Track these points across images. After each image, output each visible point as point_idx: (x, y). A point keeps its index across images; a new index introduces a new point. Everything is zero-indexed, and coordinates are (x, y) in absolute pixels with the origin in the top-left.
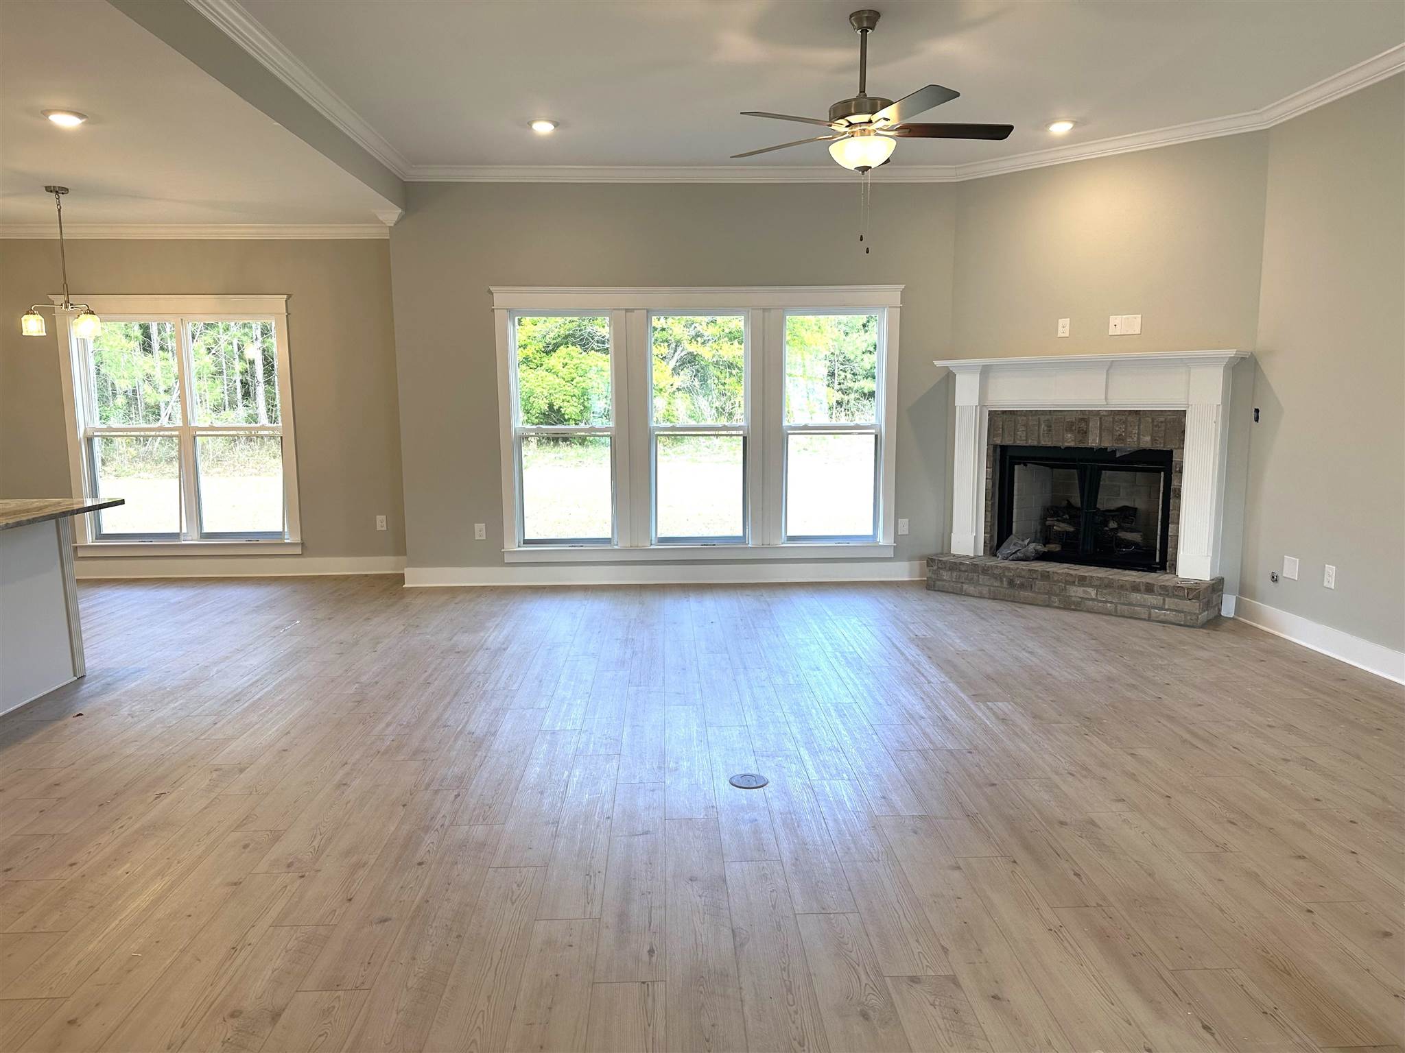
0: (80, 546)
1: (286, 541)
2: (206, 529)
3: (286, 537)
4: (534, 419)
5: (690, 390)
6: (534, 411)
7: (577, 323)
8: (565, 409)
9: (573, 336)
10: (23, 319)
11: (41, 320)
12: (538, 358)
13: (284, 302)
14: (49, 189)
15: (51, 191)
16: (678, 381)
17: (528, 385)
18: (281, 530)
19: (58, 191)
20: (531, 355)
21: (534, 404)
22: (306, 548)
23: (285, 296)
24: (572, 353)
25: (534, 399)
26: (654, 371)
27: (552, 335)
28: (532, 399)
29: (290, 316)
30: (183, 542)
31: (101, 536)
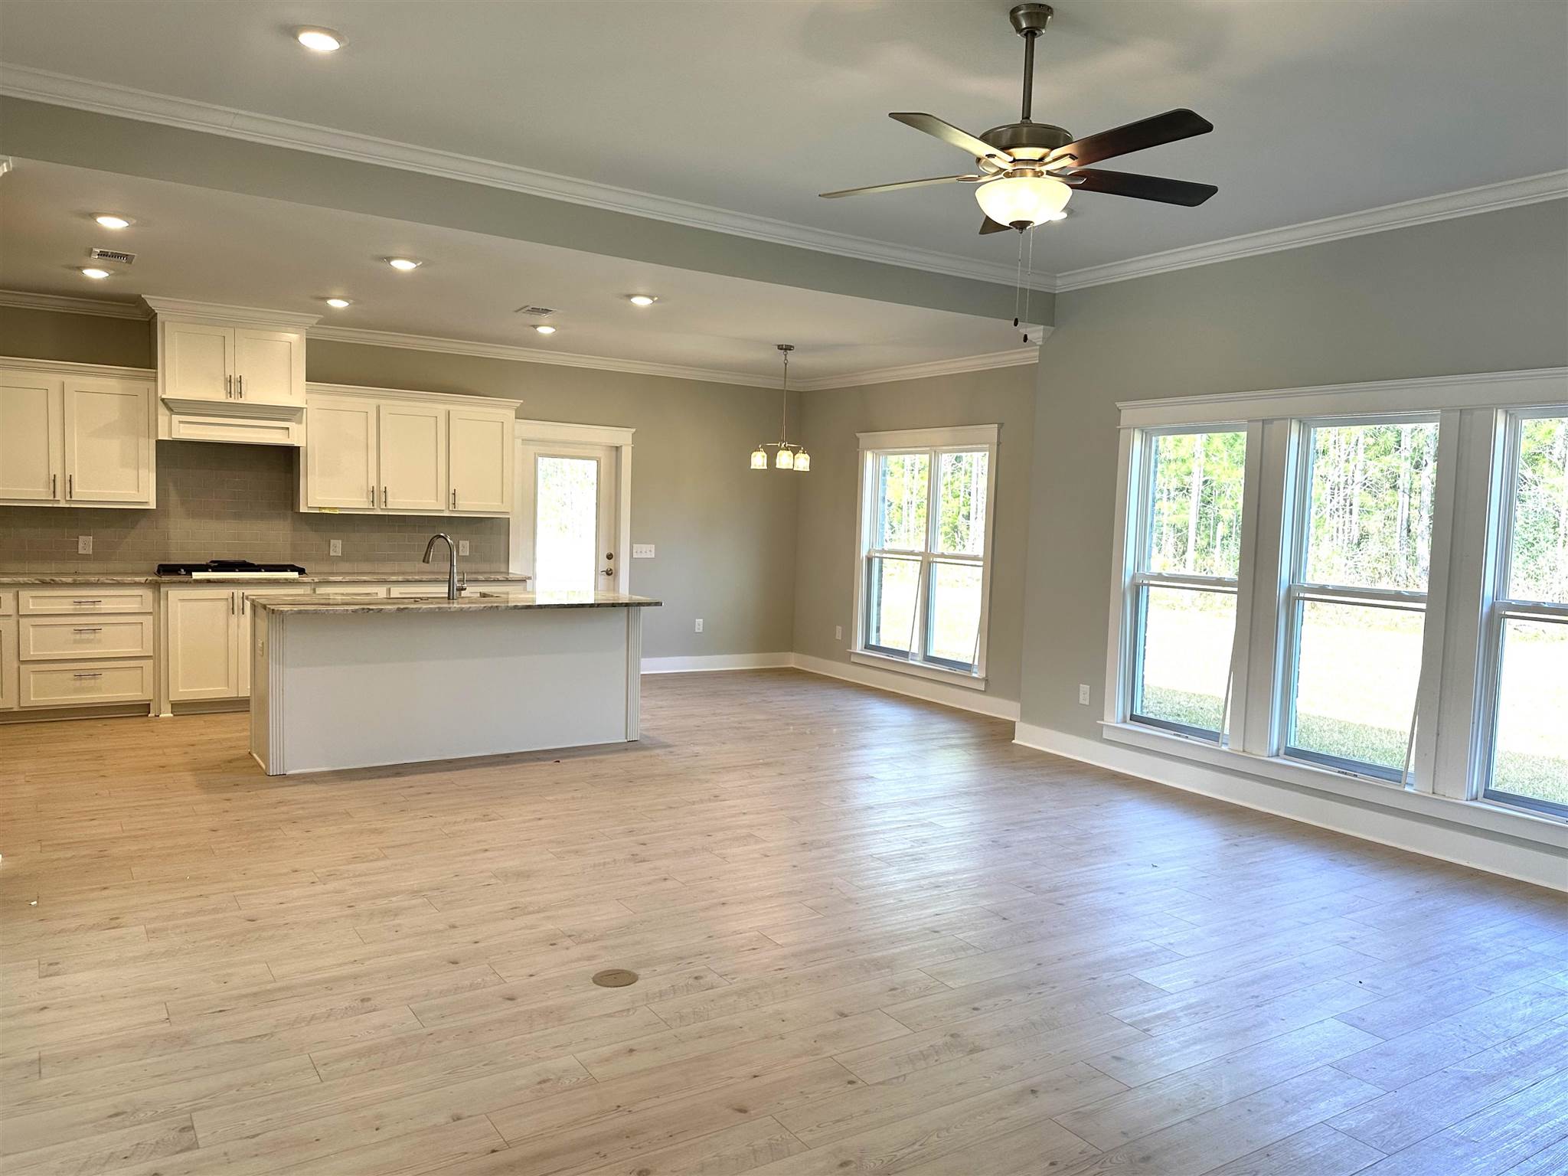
0: (853, 653)
1: (974, 675)
2: (931, 653)
3: (975, 670)
10: (753, 454)
13: (996, 432)
14: (780, 347)
15: (783, 349)
18: (970, 663)
19: (786, 348)
22: (990, 686)
23: (997, 426)
29: (1001, 446)
30: (911, 662)
31: (868, 646)
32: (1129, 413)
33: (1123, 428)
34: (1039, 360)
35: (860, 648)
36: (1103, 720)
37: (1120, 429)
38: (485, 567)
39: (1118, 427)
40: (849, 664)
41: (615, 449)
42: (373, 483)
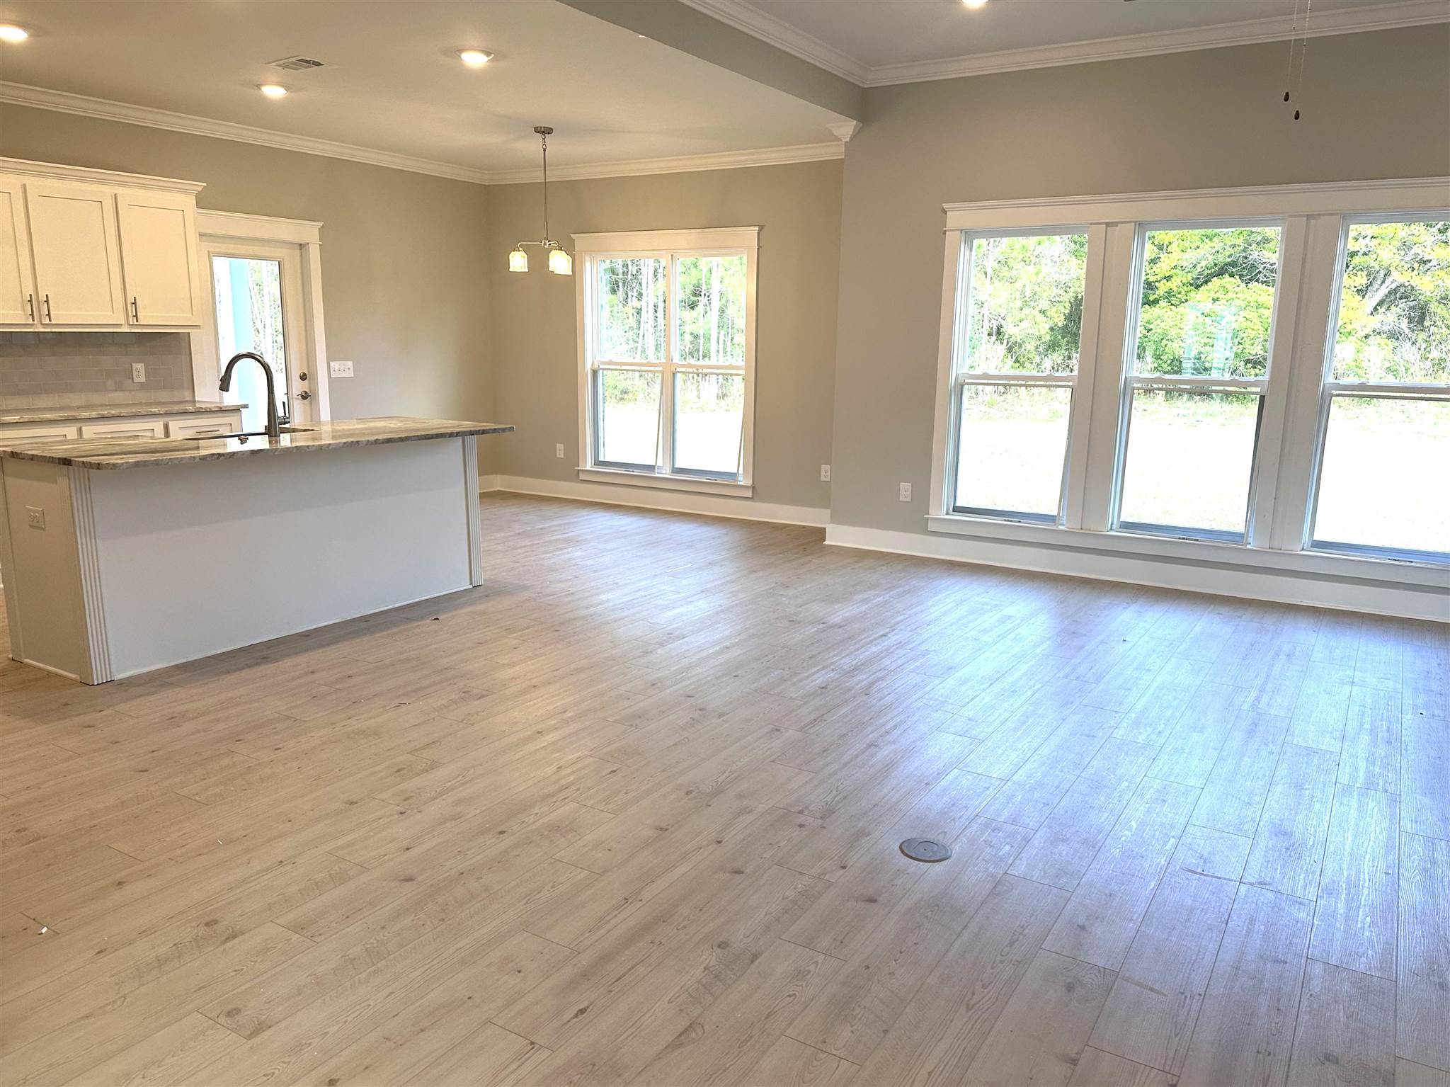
0: (582, 470)
1: (739, 483)
2: (678, 465)
3: (739, 479)
4: (1166, 366)
5: (1393, 335)
6: (1166, 357)
7: (1241, 248)
8: (1206, 355)
9: (1233, 264)
10: (509, 256)
11: (524, 257)
12: (1183, 292)
13: (756, 235)
14: (537, 130)
15: (539, 132)
16: (1375, 322)
17: (1162, 325)
18: (736, 472)
19: (544, 131)
20: (1175, 289)
21: (1167, 348)
22: (756, 492)
23: (757, 228)
24: (1227, 286)
25: (1167, 342)
26: (1341, 308)
27: (1203, 263)
28: (1164, 342)
29: (760, 249)
30: (657, 475)
31: (598, 463)
32: (957, 217)
33: (951, 230)
34: (845, 156)
35: (590, 466)
36: (928, 514)
37: (945, 231)
38: (164, 396)
39: (945, 229)
40: (578, 482)
41: (298, 247)
42: (29, 290)
